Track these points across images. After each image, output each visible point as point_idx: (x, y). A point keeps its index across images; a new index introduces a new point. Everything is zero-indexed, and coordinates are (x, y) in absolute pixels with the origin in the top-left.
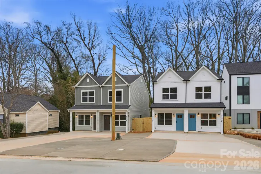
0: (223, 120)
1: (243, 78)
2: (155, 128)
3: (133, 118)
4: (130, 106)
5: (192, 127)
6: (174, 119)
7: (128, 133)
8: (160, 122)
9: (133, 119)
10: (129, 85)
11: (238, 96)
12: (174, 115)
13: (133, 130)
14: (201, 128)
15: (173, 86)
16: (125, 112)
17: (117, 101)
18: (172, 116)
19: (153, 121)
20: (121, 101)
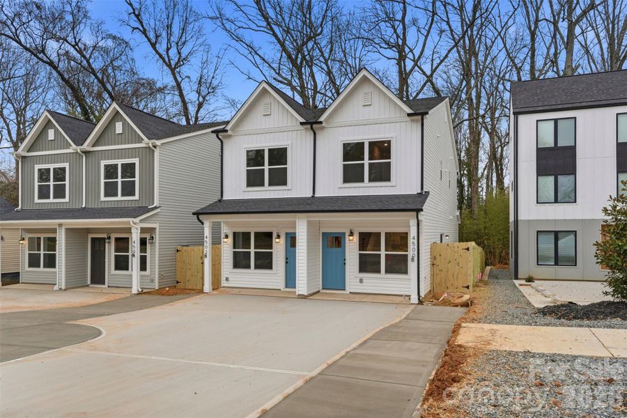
1: (556, 121)
2: (227, 279)
3: (179, 248)
4: (156, 208)
6: (279, 247)
7: (139, 294)
8: (240, 262)
9: (178, 251)
10: (151, 145)
11: (540, 178)
12: (278, 237)
13: (178, 282)
14: (361, 281)
16: (130, 229)
17: (123, 195)
18: (275, 240)
19: (206, 256)
20: (134, 195)
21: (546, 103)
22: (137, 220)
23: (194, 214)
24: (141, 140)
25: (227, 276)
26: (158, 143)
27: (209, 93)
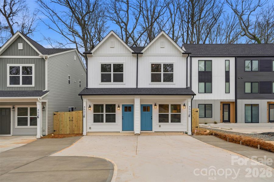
0: (191, 113)
1: (205, 61)
2: (90, 128)
4: (46, 92)
5: (146, 126)
6: (119, 113)
7: (41, 138)
8: (97, 119)
9: (54, 114)
10: (44, 57)
11: (199, 83)
12: (119, 107)
13: (54, 131)
14: (160, 126)
15: (118, 61)
16: (36, 103)
17: (23, 84)
18: (117, 108)
19: (84, 116)
20: (31, 84)
21: (201, 54)
22: (41, 98)
23: (79, 95)
24: (38, 54)
25: (90, 126)
26: (49, 56)
27: (29, 33)
